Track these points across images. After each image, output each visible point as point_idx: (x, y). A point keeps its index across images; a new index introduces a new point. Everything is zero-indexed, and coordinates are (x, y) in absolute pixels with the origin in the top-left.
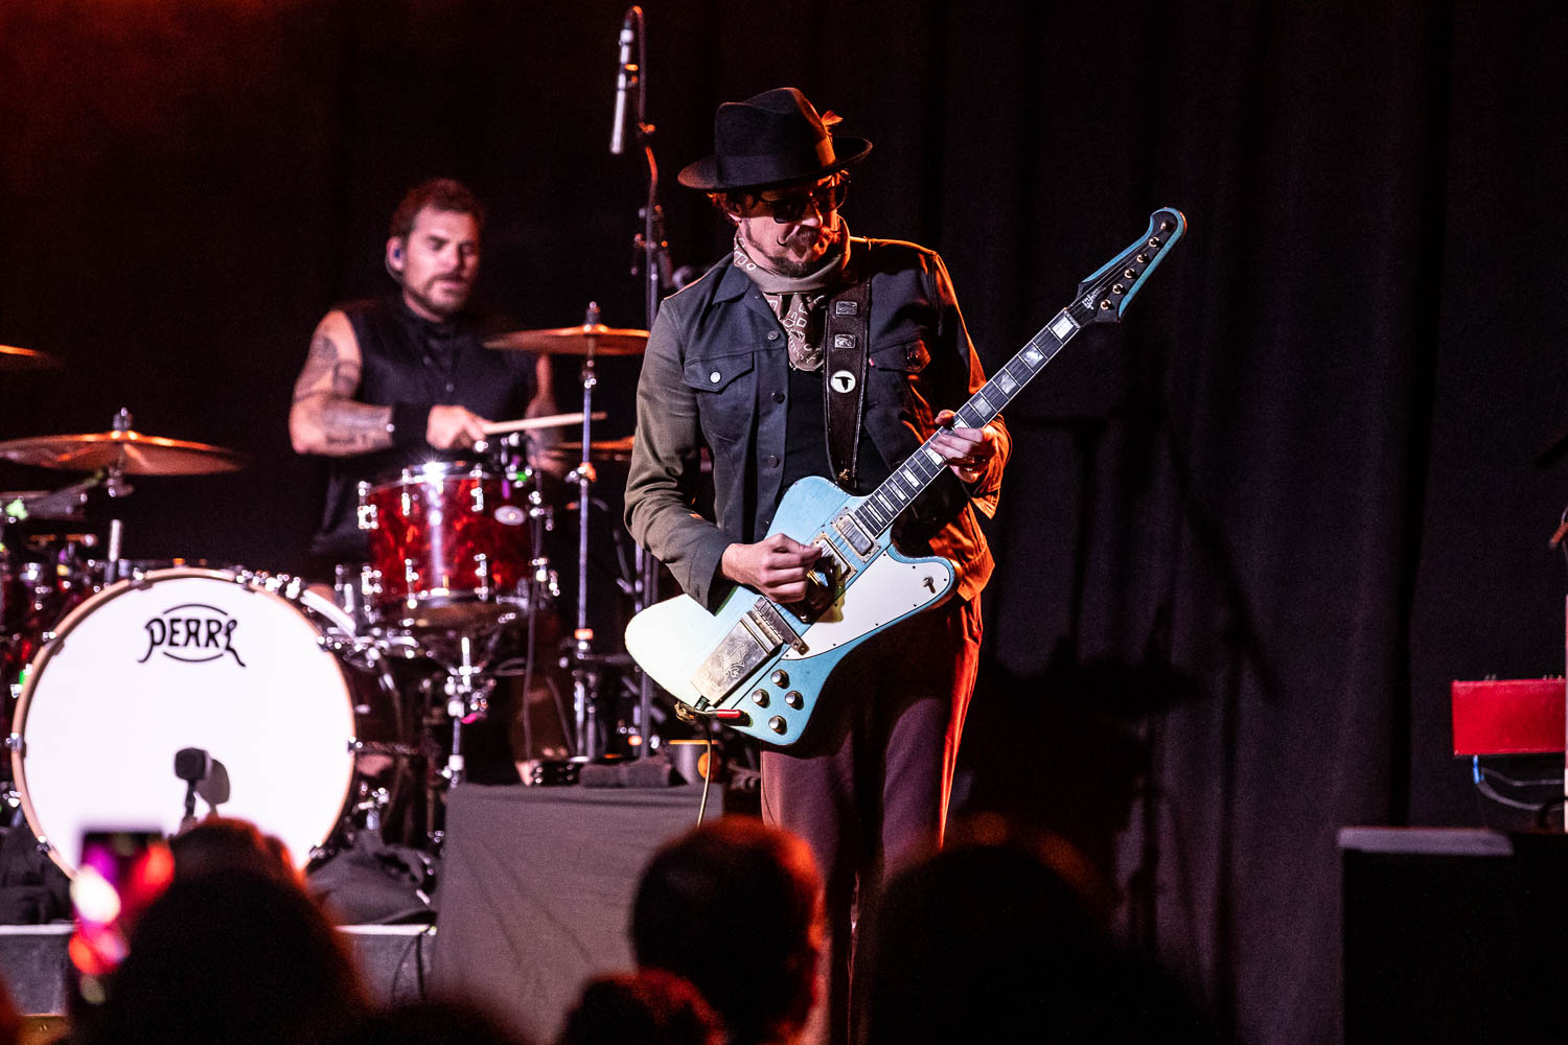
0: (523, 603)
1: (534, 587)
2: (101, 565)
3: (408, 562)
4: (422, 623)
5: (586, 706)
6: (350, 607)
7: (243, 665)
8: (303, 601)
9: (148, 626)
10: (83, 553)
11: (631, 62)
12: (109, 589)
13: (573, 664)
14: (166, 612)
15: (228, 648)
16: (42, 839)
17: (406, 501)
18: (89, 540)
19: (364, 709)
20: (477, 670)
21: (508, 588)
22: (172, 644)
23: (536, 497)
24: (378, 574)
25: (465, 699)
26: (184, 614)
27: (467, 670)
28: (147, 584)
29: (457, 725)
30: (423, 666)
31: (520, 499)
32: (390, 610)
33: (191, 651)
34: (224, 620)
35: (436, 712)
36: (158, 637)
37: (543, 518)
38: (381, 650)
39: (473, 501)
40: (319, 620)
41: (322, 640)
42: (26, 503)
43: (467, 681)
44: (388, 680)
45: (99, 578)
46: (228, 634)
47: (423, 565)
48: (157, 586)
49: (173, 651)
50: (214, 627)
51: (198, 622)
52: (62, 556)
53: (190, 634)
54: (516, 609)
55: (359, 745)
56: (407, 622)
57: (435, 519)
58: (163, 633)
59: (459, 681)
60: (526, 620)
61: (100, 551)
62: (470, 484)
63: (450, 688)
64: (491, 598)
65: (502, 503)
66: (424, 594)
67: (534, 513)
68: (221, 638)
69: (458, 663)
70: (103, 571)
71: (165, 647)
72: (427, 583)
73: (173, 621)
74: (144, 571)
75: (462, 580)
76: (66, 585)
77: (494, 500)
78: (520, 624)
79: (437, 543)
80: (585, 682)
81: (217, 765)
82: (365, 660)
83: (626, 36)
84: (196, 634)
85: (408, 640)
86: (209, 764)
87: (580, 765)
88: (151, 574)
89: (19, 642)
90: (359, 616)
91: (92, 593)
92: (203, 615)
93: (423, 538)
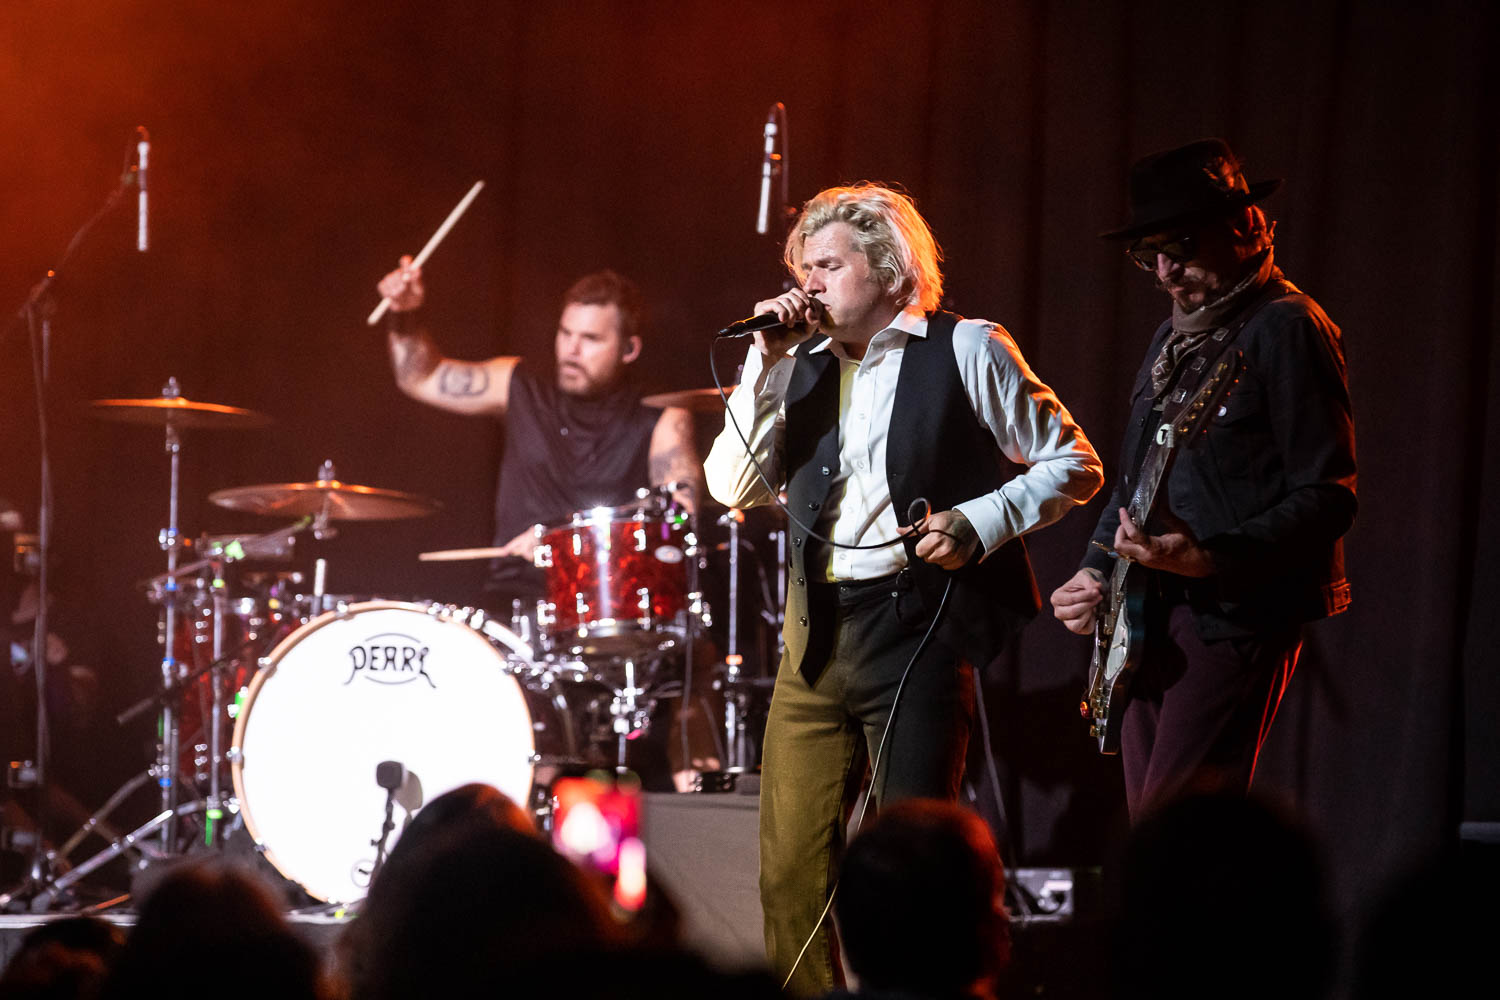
0: (681, 632)
1: (690, 617)
2: (308, 599)
3: (579, 596)
4: (590, 650)
5: (737, 724)
6: (526, 635)
7: (434, 687)
8: (486, 631)
9: (351, 653)
10: (293, 589)
11: (775, 152)
12: (315, 621)
13: (725, 686)
14: (367, 640)
15: (422, 672)
16: (258, 841)
18: (297, 577)
19: (540, 726)
20: (640, 691)
21: (667, 619)
22: (372, 668)
23: (691, 538)
24: (552, 606)
25: (630, 717)
26: (382, 642)
27: (631, 692)
28: (351, 615)
29: (622, 741)
30: (591, 688)
31: (677, 540)
32: (562, 639)
33: (390, 674)
34: (418, 648)
35: (603, 729)
36: (360, 662)
37: (698, 556)
38: (555, 674)
39: (636, 542)
40: (500, 647)
41: (504, 665)
42: (242, 544)
43: (631, 702)
44: (561, 701)
45: (306, 611)
46: (421, 660)
47: (592, 598)
48: (359, 617)
49: (372, 674)
50: (409, 654)
51: (395, 649)
52: (274, 591)
53: (388, 660)
54: (674, 637)
55: (538, 758)
56: (576, 650)
57: (603, 557)
58: (365, 658)
59: (623, 701)
60: (684, 647)
61: (307, 587)
62: (634, 527)
63: (615, 708)
64: (653, 628)
65: (662, 543)
66: (593, 624)
67: (691, 552)
68: (415, 663)
69: (623, 686)
70: (309, 604)
71: (367, 669)
72: (595, 614)
73: (373, 648)
74: (347, 604)
75: (626, 610)
76: (277, 617)
77: (654, 541)
78: (678, 653)
79: (605, 579)
80: (736, 702)
81: (412, 776)
82: (541, 684)
83: (771, 129)
84: (393, 660)
85: (579, 665)
86: (405, 776)
87: (735, 776)
88: (354, 607)
89: (237, 668)
90: (535, 642)
91: (300, 625)
92: (400, 643)
93: (592, 574)
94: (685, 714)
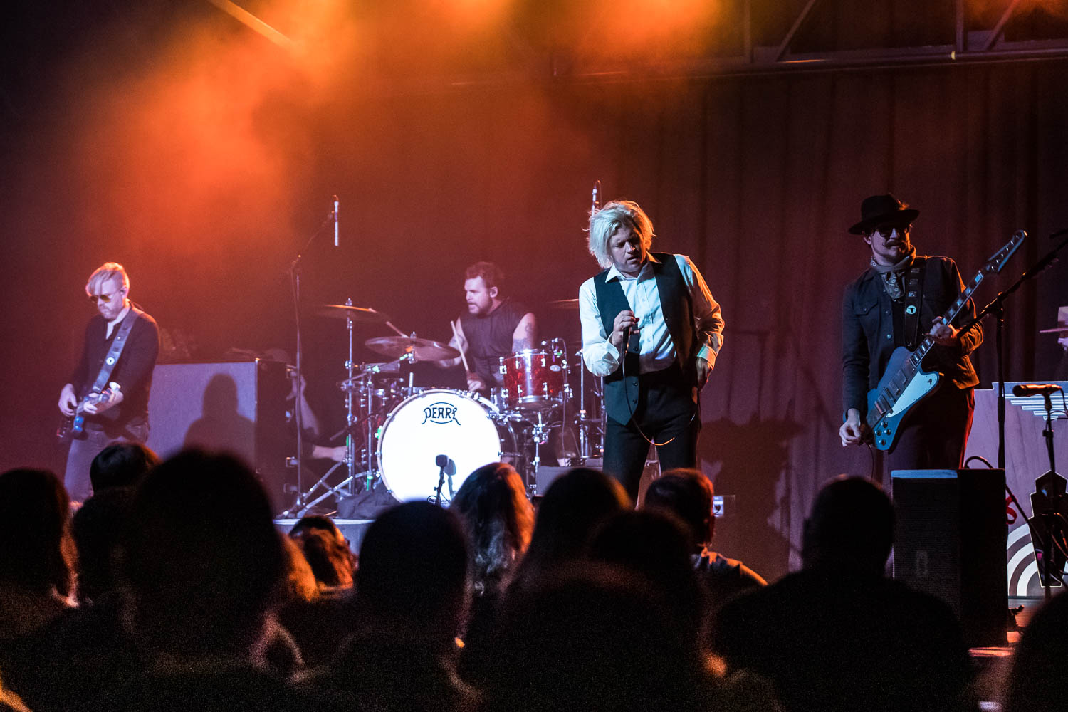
0: (561, 400)
1: (564, 394)
2: (406, 389)
3: (519, 386)
4: (523, 408)
5: (584, 437)
6: (496, 403)
7: (459, 424)
8: (480, 400)
9: (425, 411)
10: (400, 385)
11: (596, 201)
12: (410, 398)
13: (579, 423)
14: (431, 405)
15: (454, 418)
16: (389, 489)
17: (517, 364)
18: (402, 380)
19: (503, 440)
20: (544, 425)
21: (555, 395)
22: (433, 417)
23: (564, 362)
24: (507, 391)
25: (540, 436)
26: (438, 406)
27: (540, 425)
28: (424, 395)
29: (537, 445)
30: (524, 424)
31: (559, 362)
33: (441, 419)
34: (452, 408)
35: (529, 441)
36: (428, 415)
37: (567, 369)
38: (509, 418)
39: (541, 363)
40: (485, 407)
41: (488, 415)
42: (379, 366)
43: (540, 429)
44: (511, 429)
45: (406, 394)
46: (454, 413)
47: (524, 387)
48: (428, 396)
49: (434, 419)
50: (449, 411)
51: (443, 409)
52: (392, 386)
53: (440, 413)
54: (558, 402)
55: (502, 453)
56: (517, 408)
57: (528, 370)
58: (430, 413)
59: (538, 430)
60: (562, 406)
61: (406, 384)
62: (541, 357)
63: (534, 432)
64: (549, 398)
65: (552, 364)
66: (525, 398)
67: (565, 367)
68: (451, 415)
69: (537, 423)
70: (407, 391)
71: (431, 418)
72: (525, 394)
73: (434, 409)
74: (423, 391)
75: (538, 392)
76: (394, 396)
77: (549, 363)
78: (560, 409)
79: (529, 378)
80: (584, 429)
81: (450, 460)
82: (503, 422)
83: (595, 191)
84: (442, 413)
85: (519, 415)
86: (448, 460)
87: (585, 459)
88: (425, 392)
89: (378, 417)
90: (500, 405)
91: (404, 400)
92: (445, 406)
93: (524, 377)
94: (562, 434)
